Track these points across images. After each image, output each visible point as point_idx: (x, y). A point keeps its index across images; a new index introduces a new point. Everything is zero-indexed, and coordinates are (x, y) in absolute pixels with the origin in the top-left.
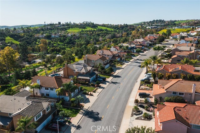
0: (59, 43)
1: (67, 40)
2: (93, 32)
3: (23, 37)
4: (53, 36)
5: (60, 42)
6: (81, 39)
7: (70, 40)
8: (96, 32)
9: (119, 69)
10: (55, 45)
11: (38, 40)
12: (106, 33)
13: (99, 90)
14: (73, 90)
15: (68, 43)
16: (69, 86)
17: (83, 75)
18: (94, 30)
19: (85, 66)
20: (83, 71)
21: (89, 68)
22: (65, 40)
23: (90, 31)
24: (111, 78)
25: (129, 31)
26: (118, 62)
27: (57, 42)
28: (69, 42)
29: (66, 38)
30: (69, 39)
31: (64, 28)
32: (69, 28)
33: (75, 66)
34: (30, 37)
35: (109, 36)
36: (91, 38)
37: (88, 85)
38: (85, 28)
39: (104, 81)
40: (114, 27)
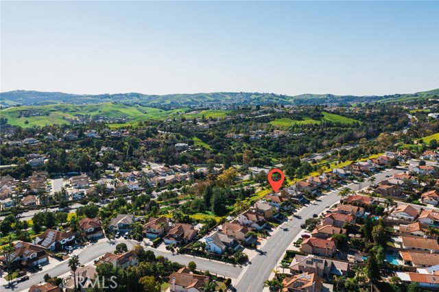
0: (261, 149)
1: (273, 146)
2: (314, 127)
3: (213, 138)
4: (253, 137)
5: (262, 147)
6: (294, 143)
7: (278, 145)
8: (318, 129)
9: (324, 195)
10: (256, 152)
11: (232, 143)
12: (337, 130)
13: (304, 207)
14: (289, 204)
15: (274, 150)
16: (287, 202)
17: (294, 197)
18: (316, 125)
19: (296, 191)
20: (295, 194)
21: (299, 193)
22: (269, 144)
23: (309, 126)
24: (314, 201)
25: (384, 124)
26: (325, 189)
27: (258, 148)
28: (276, 148)
29: (271, 141)
30: (276, 144)
31: (266, 118)
32: (275, 117)
33: (289, 190)
34: (222, 137)
35: (340, 137)
36: (309, 141)
37: (297, 204)
38: (300, 119)
39: (308, 202)
40: (355, 116)
